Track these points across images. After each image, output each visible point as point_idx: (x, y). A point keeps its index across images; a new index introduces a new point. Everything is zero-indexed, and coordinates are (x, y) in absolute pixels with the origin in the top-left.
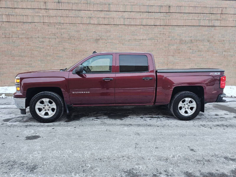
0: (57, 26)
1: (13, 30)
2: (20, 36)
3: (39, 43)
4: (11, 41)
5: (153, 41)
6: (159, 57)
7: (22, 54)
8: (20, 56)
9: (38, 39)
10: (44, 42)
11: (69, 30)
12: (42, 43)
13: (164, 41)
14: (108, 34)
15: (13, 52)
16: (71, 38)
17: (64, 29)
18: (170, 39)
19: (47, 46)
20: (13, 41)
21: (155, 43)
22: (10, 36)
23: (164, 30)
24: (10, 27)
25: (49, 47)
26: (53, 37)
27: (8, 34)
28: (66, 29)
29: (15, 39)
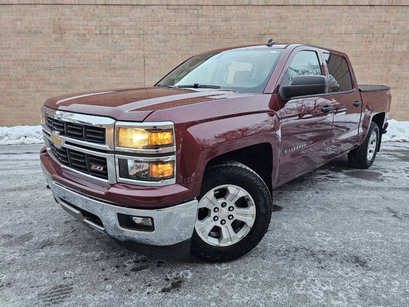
0: (191, 11)
1: (114, 19)
2: (126, 32)
3: (158, 43)
4: (110, 40)
5: (365, 35)
6: (373, 68)
7: (129, 65)
8: (125, 68)
9: (156, 36)
10: (167, 41)
11: (212, 19)
12: (163, 44)
13: (386, 36)
14: (282, 24)
15: (114, 61)
16: (215, 33)
17: (203, 16)
18: (396, 31)
19: (172, 49)
20: (114, 41)
21: (368, 40)
22: (109, 31)
23: (388, 15)
24: (108, 14)
25: (174, 52)
26: (183, 32)
27: (105, 28)
28: (206, 16)
29: (117, 36)
